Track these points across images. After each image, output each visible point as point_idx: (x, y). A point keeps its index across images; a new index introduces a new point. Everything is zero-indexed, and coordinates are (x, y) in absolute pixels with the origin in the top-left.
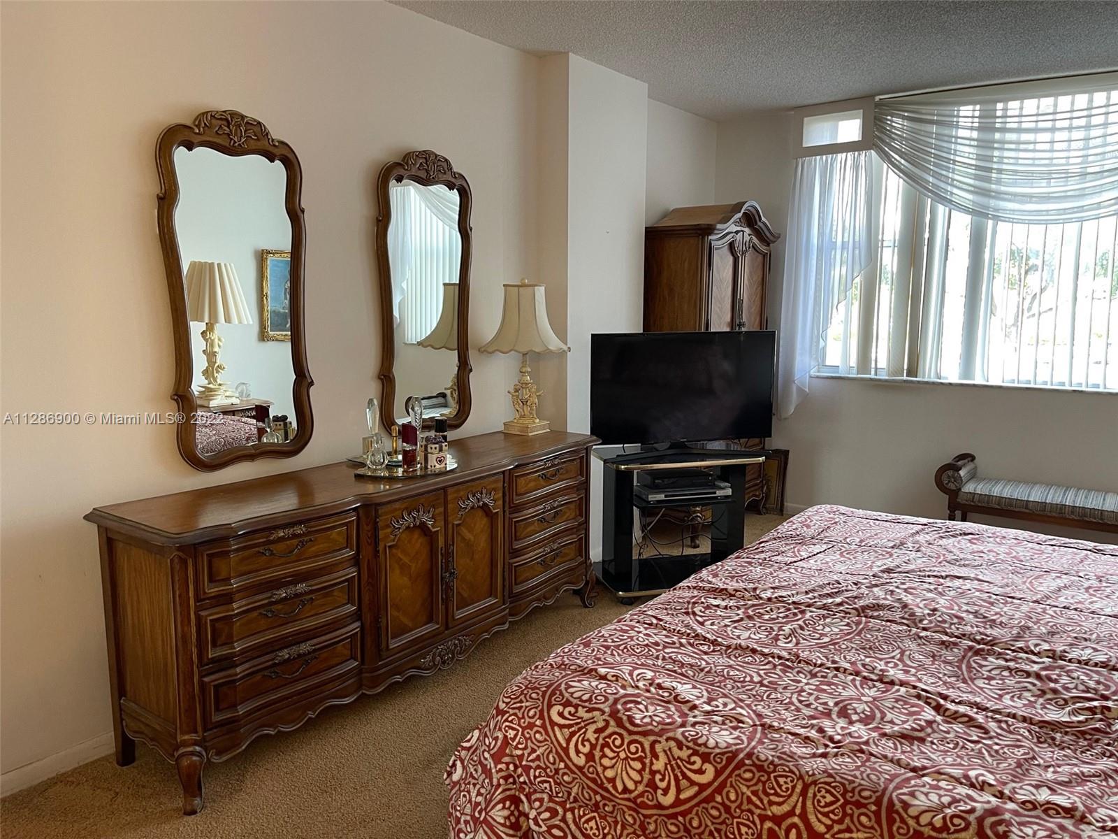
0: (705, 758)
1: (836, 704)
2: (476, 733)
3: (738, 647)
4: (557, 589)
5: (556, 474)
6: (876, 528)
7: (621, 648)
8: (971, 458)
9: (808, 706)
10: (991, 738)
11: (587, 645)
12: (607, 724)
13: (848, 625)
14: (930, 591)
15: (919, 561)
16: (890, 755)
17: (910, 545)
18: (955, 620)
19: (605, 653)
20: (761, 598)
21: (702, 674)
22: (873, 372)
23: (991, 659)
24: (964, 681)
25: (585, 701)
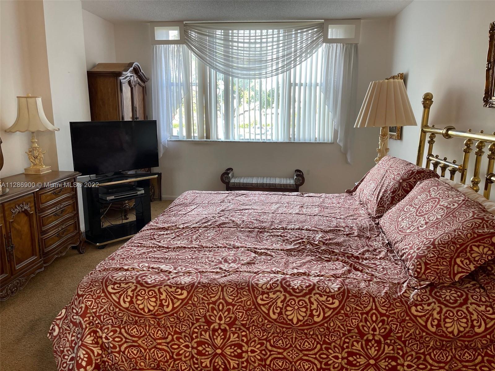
0: (182, 289)
1: (222, 259)
2: (64, 311)
3: (178, 247)
4: (66, 247)
5: (60, 192)
6: (212, 197)
7: (130, 257)
8: (231, 169)
9: (213, 262)
10: (274, 258)
11: (113, 259)
12: (136, 287)
13: (216, 231)
14: (239, 215)
15: (232, 206)
16: (247, 270)
17: (226, 201)
18: (251, 223)
19: (123, 261)
20: (180, 228)
21: (167, 260)
22: (193, 138)
23: (265, 233)
24: (260, 242)
25: (123, 280)
